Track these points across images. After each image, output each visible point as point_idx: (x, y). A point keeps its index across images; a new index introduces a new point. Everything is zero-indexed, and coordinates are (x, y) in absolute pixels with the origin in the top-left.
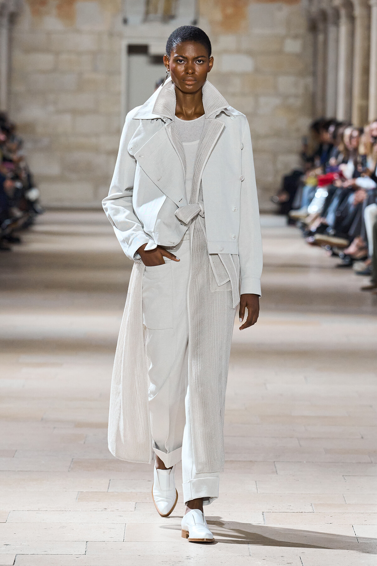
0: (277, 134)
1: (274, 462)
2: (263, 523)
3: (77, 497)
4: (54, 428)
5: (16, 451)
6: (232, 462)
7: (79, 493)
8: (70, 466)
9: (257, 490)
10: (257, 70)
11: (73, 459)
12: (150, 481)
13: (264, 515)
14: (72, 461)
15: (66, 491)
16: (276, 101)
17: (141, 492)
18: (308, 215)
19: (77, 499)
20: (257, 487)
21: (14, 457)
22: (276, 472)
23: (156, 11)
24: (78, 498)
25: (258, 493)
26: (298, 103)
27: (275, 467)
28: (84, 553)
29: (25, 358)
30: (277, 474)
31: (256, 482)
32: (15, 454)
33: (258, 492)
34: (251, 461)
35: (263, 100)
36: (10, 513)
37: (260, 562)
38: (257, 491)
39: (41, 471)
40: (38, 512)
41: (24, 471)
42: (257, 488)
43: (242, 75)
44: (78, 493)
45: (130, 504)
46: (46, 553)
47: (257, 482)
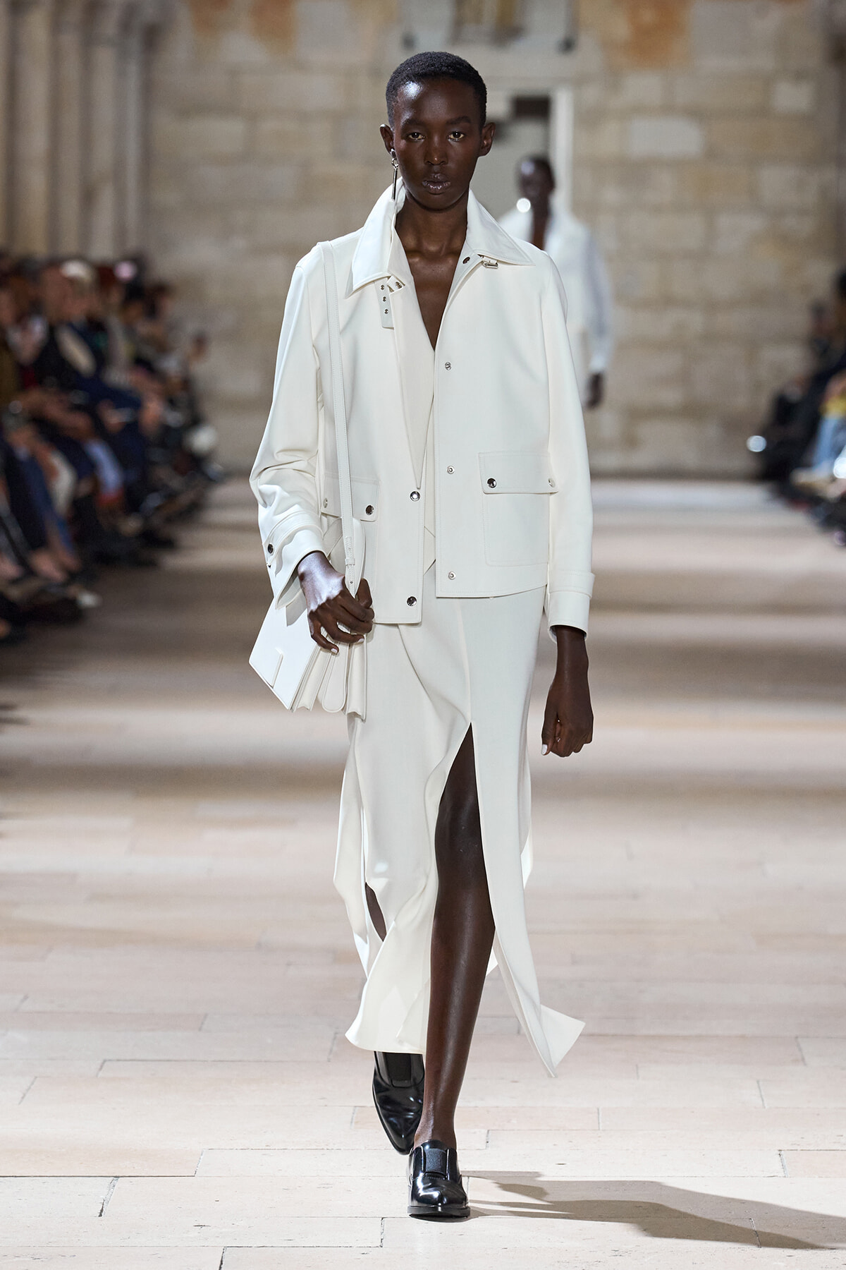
0: (758, 298)
1: (797, 1037)
2: (782, 1174)
3: (352, 1119)
4: (289, 964)
5: (206, 1016)
6: (699, 1038)
7: (357, 1108)
8: (331, 1051)
9: (763, 1100)
10: (711, 153)
11: (336, 1033)
12: (516, 1082)
13: (784, 1157)
14: (335, 1038)
15: (326, 1106)
16: (753, 224)
17: (497, 1107)
18: (834, 479)
19: (352, 1122)
20: (763, 1093)
21: (200, 1029)
22: (803, 1059)
23: (478, 20)
24: (354, 1121)
25: (765, 1107)
26: (805, 227)
27: (800, 1050)
28: (379, 1244)
29: (210, 808)
30: (805, 1065)
31: (758, 1082)
32: (202, 1023)
33: (766, 1105)
34: (743, 1037)
35: (725, 222)
36: (202, 1155)
37: (783, 1262)
38: (763, 1104)
39: (265, 1061)
40: (267, 1152)
41: (227, 1061)
42: (761, 1096)
43: (677, 165)
44: (354, 1110)
45: (475, 1133)
46: (291, 1244)
47: (761, 1083)
